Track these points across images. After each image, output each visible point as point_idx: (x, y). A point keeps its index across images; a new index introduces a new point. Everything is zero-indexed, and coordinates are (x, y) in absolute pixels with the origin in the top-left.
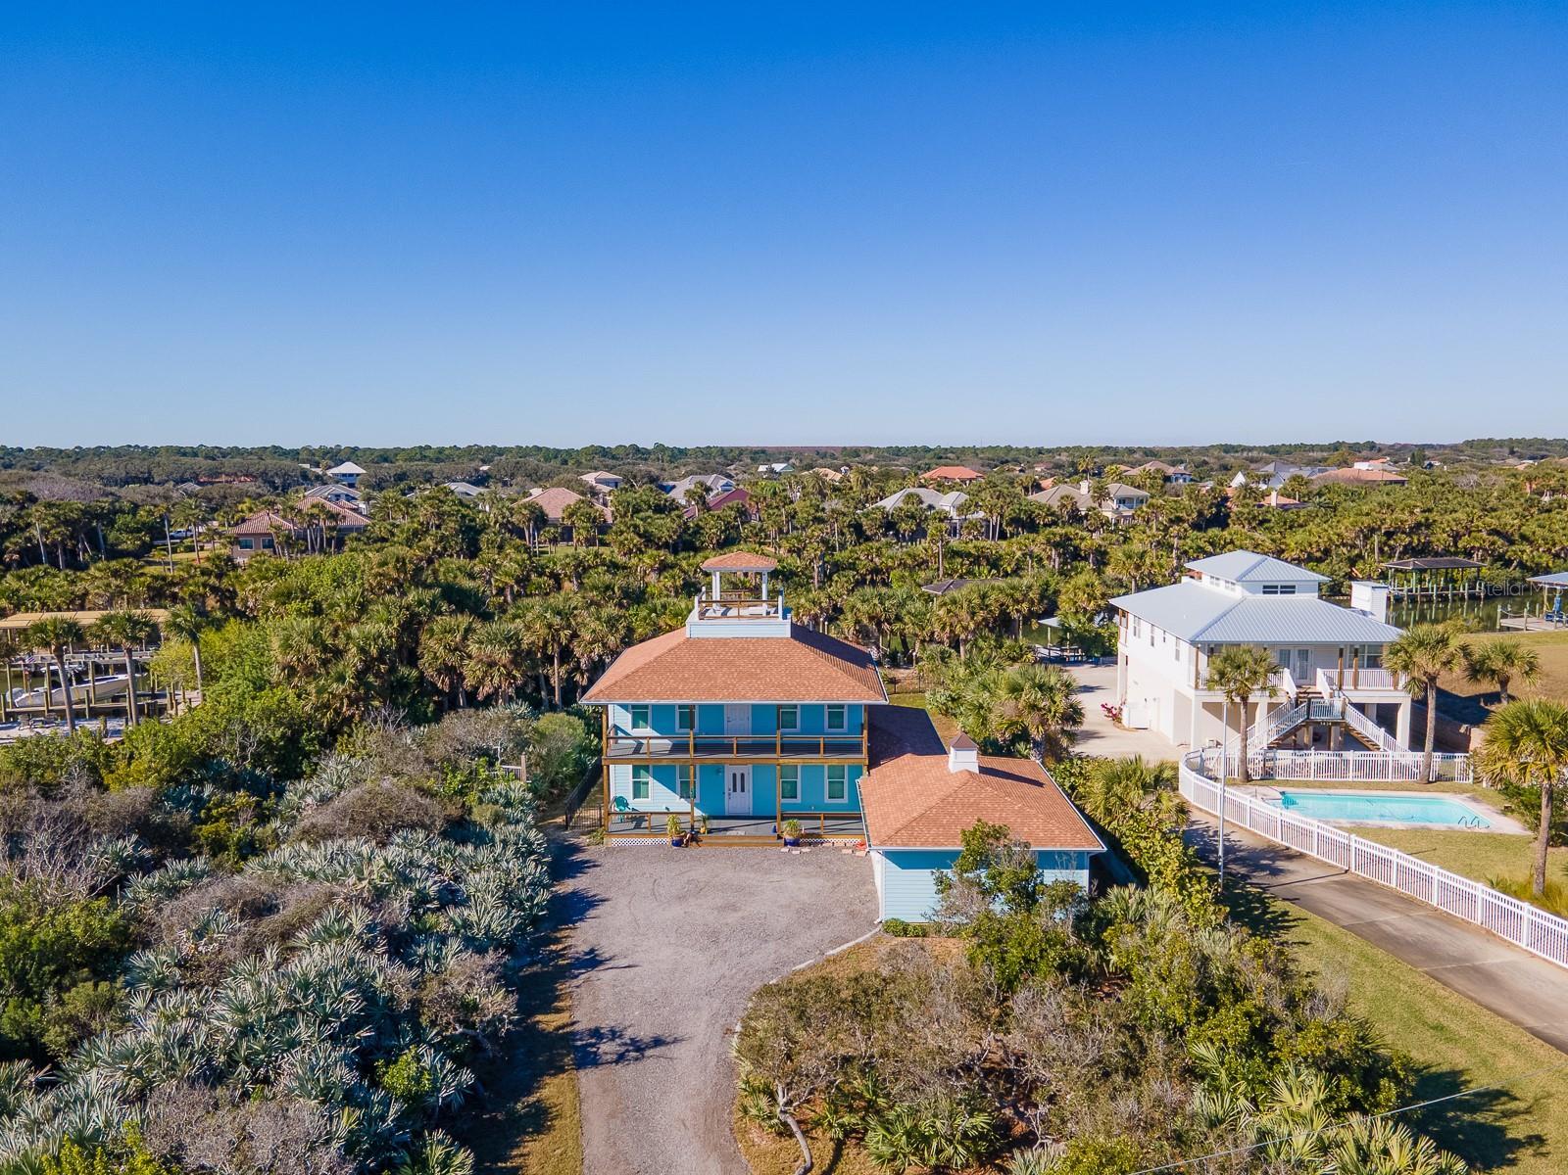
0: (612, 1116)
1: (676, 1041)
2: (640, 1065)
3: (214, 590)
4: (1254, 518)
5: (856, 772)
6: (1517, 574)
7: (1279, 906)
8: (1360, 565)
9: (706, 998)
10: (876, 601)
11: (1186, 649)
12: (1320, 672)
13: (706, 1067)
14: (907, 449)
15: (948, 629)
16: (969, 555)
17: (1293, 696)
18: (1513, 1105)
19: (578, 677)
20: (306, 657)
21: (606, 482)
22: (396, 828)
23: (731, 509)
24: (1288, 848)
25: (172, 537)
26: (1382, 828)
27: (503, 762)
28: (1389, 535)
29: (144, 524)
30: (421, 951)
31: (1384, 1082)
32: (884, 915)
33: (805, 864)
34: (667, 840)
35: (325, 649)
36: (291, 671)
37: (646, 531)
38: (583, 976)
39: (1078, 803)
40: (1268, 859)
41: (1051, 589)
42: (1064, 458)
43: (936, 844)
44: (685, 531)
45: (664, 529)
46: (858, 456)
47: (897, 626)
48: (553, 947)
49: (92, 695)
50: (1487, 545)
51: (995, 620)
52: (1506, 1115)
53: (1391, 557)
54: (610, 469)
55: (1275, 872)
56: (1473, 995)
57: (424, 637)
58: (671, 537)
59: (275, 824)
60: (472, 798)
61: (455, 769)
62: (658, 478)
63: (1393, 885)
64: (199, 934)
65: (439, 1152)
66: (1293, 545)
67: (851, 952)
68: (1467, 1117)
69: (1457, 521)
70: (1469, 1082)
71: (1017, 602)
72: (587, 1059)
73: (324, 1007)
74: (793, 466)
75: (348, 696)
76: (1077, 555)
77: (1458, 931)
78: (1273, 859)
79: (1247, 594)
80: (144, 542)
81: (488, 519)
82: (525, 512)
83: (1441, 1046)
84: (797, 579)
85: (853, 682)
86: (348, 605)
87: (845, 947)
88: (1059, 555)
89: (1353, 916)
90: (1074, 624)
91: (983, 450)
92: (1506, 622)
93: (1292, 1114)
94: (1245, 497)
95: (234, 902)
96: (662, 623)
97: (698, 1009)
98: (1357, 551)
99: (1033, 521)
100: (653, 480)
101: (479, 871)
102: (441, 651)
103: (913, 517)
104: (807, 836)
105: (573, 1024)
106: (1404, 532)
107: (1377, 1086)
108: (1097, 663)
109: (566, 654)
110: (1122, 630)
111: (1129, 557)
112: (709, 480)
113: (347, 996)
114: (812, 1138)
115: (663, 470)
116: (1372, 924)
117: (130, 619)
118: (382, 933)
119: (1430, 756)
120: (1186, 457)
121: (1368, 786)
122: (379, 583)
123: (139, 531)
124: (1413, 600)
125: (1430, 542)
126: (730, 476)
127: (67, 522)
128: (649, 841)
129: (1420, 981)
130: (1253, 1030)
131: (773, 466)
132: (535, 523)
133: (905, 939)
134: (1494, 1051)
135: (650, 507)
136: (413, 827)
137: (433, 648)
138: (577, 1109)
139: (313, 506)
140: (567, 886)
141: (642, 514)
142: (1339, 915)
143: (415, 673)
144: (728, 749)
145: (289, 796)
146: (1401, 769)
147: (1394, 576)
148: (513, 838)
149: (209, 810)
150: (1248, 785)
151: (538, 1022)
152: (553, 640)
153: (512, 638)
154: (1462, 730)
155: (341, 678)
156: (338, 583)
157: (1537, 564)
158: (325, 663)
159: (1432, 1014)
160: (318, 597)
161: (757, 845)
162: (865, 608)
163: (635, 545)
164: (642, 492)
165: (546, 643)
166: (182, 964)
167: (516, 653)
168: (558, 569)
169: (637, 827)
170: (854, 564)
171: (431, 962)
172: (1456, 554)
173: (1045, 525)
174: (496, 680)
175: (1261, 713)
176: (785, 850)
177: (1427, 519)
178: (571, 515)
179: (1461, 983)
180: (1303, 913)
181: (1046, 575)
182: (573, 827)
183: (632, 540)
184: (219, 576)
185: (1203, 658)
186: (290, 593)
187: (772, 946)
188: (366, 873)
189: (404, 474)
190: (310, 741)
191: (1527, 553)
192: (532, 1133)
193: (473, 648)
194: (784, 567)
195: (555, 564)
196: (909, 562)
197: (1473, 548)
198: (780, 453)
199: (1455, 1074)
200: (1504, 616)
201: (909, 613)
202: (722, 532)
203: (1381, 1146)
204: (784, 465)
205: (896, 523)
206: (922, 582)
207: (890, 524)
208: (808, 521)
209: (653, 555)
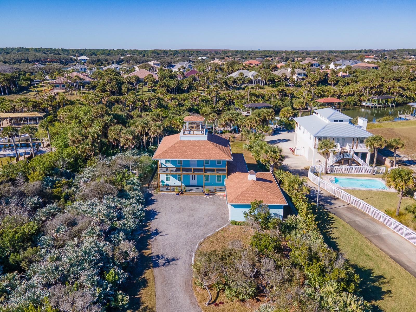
0: (162, 282)
1: (178, 259)
2: (169, 267)
3: (50, 106)
4: (335, 80)
5: (224, 177)
6: (405, 99)
7: (331, 215)
8: (363, 97)
9: (185, 245)
10: (230, 115)
11: (312, 137)
12: (347, 144)
13: (185, 267)
14: (240, 51)
15: (249, 126)
16: (256, 95)
17: (340, 151)
18: (384, 281)
19: (150, 140)
20: (78, 138)
21: (156, 65)
22: (105, 194)
23: (191, 77)
24: (335, 196)
25: (36, 81)
26: (360, 190)
27: (132, 170)
28: (371, 88)
29: (28, 78)
30: (113, 236)
31: (352, 284)
32: (230, 219)
33: (211, 201)
34: (175, 193)
35: (83, 136)
36: (74, 142)
37: (167, 84)
38: (154, 238)
39: (281, 187)
40: (330, 200)
41: (278, 105)
42: (284, 55)
43: (244, 203)
44: (178, 84)
47: (236, 122)
48: (146, 228)
49: (20, 140)
50: (398, 91)
51: (262, 120)
52: (383, 283)
53: (371, 95)
54: (157, 59)
55: (331, 204)
56: (377, 245)
57: (109, 131)
58: (174, 86)
59: (73, 188)
60: (124, 183)
61: (119, 173)
62: (170, 62)
63: (361, 209)
64: (57, 231)
65: (120, 297)
66: (345, 91)
67: (222, 230)
68: (372, 284)
69: (390, 84)
70: (374, 273)
71: (268, 115)
72: (156, 265)
73: (90, 258)
74: (208, 57)
75: (90, 150)
76: (286, 95)
77: (375, 223)
78: (331, 200)
79: (330, 122)
80: (28, 84)
81: (124, 79)
82: (134, 78)
83: (368, 261)
84: (209, 102)
85: (223, 154)
86: (88, 121)
87: (220, 229)
88: (281, 95)
89: (350, 219)
90: (283, 120)
91: (262, 52)
92: (400, 116)
93: (328, 292)
94: (333, 74)
95: (66, 221)
96: (172, 122)
97: (183, 249)
98: (362, 93)
99: (274, 80)
101: (126, 207)
102: (114, 135)
103: (241, 80)
104: (211, 192)
105: (152, 253)
106: (375, 88)
107: (350, 284)
108: (289, 131)
109: (147, 134)
110: (296, 126)
111: (299, 103)
112: (185, 64)
113: (96, 254)
114: (212, 290)
115: (172, 59)
116: (354, 221)
117: (30, 128)
118: (104, 233)
119: (374, 168)
120: (318, 55)
121: (357, 175)
122: (96, 114)
123: (27, 80)
124: (376, 107)
125: (382, 90)
127: (7, 80)
128: (170, 193)
129: (364, 240)
130: (321, 270)
131: (203, 57)
132: (137, 82)
133: (236, 226)
134: (381, 263)
135: (168, 76)
136: (109, 194)
137: (111, 134)
138: (154, 280)
139: (75, 76)
140: (149, 208)
141: (167, 79)
142: (346, 218)
143: (107, 140)
144: (190, 170)
145: (76, 178)
146: (366, 170)
147: (371, 101)
148: (135, 195)
149: (56, 185)
150: (326, 175)
151: (143, 253)
152: (144, 130)
153: (133, 132)
154: (384, 158)
155: (88, 144)
156: (85, 114)
157: (411, 96)
158: (83, 140)
159: (366, 251)
160: (80, 118)
161: (198, 195)
162: (228, 117)
165: (142, 131)
166: (54, 240)
167: (134, 137)
168: (144, 99)
169: (167, 189)
171: (116, 240)
172: (389, 94)
173: (277, 82)
174: (129, 144)
175: (331, 155)
176: (205, 196)
177: (382, 84)
178: (147, 79)
179: (374, 241)
180: (337, 218)
181: (277, 101)
182: (151, 188)
183: (164, 91)
184: (52, 101)
185: (317, 140)
186: (72, 117)
187: (202, 228)
188: (98, 215)
189: (100, 59)
190: (80, 162)
191: (408, 93)
192: (143, 287)
193: (123, 135)
194: (206, 99)
195: (143, 98)
196: (240, 97)
197: (394, 92)
198: (204, 52)
199: (370, 270)
200: (399, 114)
201: (239, 118)
202: (188, 85)
203: (349, 302)
204: (205, 57)
205: (237, 81)
206: (243, 103)
207: (235, 82)
208: (212, 81)
209: (169, 96)
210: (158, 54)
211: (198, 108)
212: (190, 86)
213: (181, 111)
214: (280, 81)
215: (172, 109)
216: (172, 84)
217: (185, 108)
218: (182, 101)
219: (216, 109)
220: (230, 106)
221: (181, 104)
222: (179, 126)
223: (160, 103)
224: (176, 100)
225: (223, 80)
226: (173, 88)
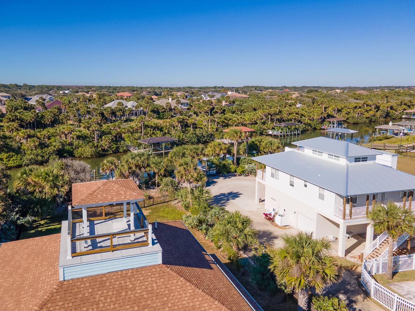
8: (266, 125)
14: (104, 87)
16: (152, 127)
21: (5, 97)
23: (55, 108)
28: (273, 115)
37: (20, 117)
41: (181, 138)
44: (37, 117)
45: (29, 117)
46: (91, 88)
53: (273, 122)
54: (7, 92)
58: (31, 120)
62: (25, 95)
71: (198, 155)
74: (71, 91)
76: (187, 126)
79: (349, 163)
84: (88, 139)
94: (218, 103)
96: (30, 180)
99: (158, 111)
100: (23, 96)
103: (121, 110)
112: (44, 96)
115: (27, 92)
124: (284, 136)
126: (50, 95)
131: (65, 91)
135: (22, 108)
141: (19, 111)
147: (276, 129)
163: (15, 128)
164: (19, 102)
170: (110, 131)
172: (288, 121)
173: (162, 112)
183: (13, 125)
194: (82, 134)
196: (131, 130)
198: (65, 87)
202: (52, 117)
204: (68, 91)
205: (115, 112)
206: (137, 138)
207: (113, 113)
208: (85, 112)
209: (22, 132)
210: (9, 88)
211: (72, 148)
212: (54, 119)
213: (44, 154)
214: (165, 111)
215: (29, 152)
216: (28, 116)
217: (51, 149)
218: (46, 140)
219: (100, 149)
220: (119, 143)
221: (44, 144)
222: (43, 188)
223: (7, 144)
224: (35, 139)
225: (99, 111)
226: (30, 122)
